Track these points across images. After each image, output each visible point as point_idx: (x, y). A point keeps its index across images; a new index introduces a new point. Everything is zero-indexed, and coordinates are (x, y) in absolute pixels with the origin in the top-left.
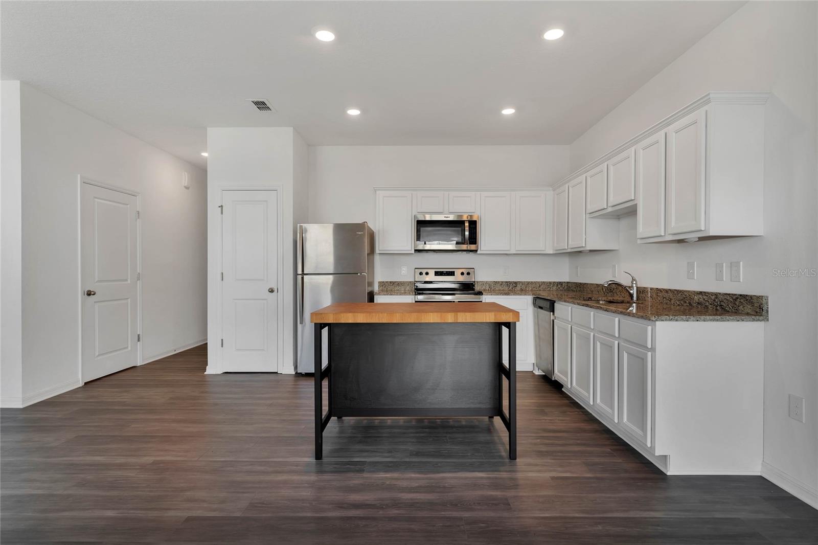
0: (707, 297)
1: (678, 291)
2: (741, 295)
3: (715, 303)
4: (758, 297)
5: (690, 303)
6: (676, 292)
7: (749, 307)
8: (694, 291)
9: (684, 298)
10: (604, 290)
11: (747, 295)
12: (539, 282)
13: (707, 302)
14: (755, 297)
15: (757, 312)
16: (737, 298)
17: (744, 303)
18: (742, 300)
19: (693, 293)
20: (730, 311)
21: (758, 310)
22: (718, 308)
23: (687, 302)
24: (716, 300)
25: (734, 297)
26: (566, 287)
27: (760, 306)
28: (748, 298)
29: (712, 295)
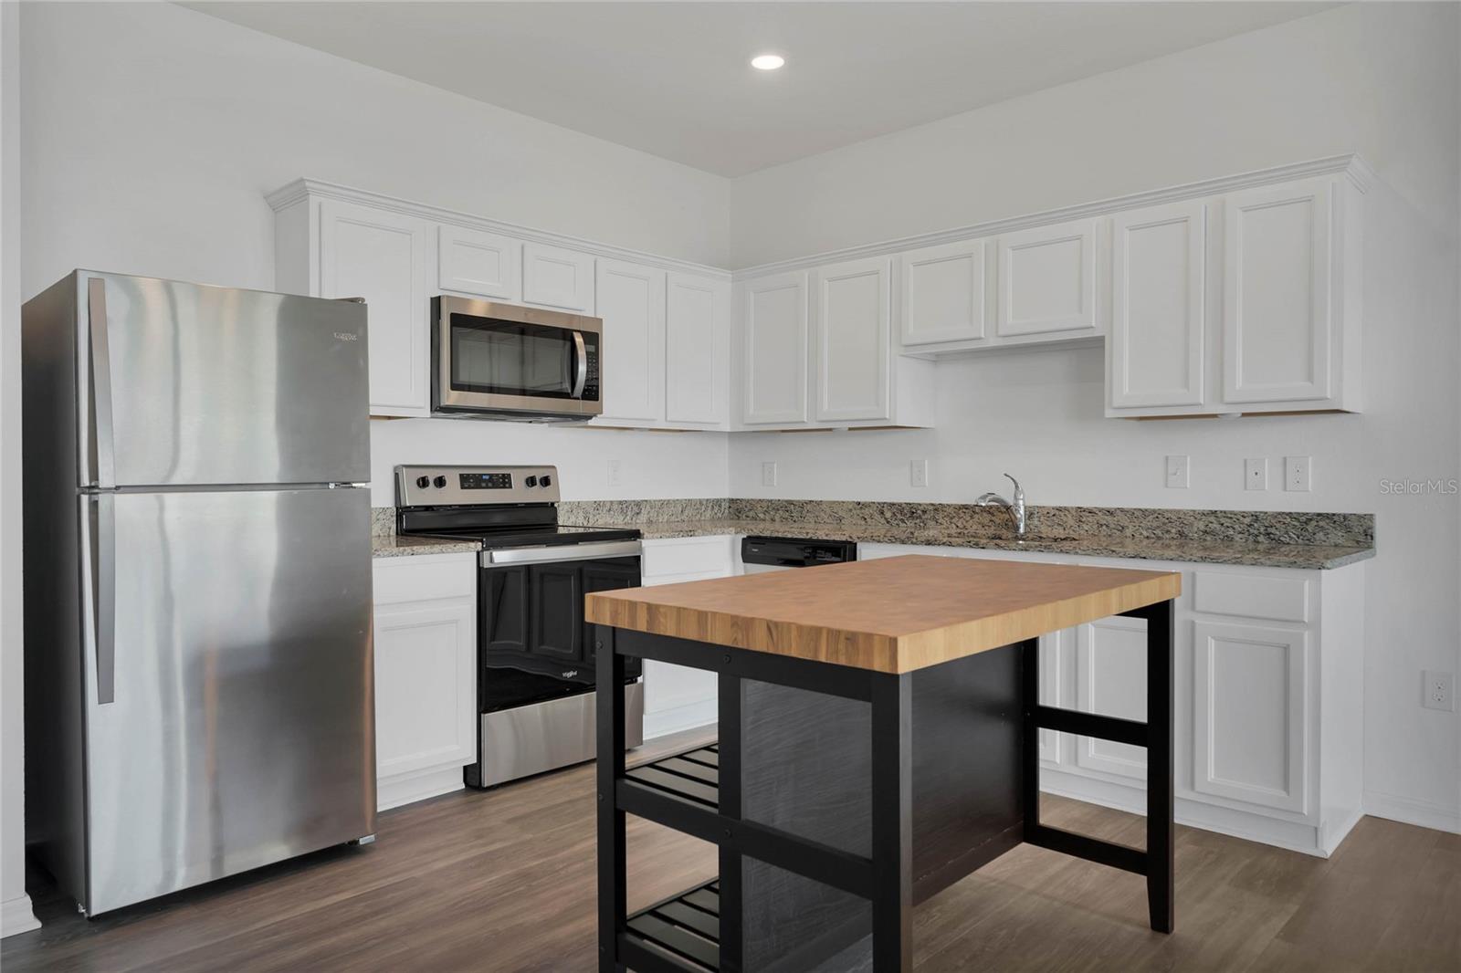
0: (1229, 520)
1: (1144, 512)
2: (1319, 515)
3: (1251, 531)
4: (1360, 517)
5: (1181, 534)
6: (1137, 513)
7: (1340, 534)
8: (1194, 511)
9: (1164, 524)
10: (888, 515)
11: (1334, 515)
12: (681, 501)
13: (1230, 529)
14: (1353, 517)
15: (1358, 542)
16: (1311, 520)
17: (1327, 527)
18: (1321, 523)
19: (1192, 513)
20: (1291, 542)
21: (1361, 538)
22: (1261, 538)
23: (1173, 531)
24: (1256, 525)
25: (1304, 519)
26: (726, 511)
27: (1365, 531)
28: (1336, 518)
29: (1243, 516)
